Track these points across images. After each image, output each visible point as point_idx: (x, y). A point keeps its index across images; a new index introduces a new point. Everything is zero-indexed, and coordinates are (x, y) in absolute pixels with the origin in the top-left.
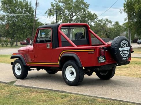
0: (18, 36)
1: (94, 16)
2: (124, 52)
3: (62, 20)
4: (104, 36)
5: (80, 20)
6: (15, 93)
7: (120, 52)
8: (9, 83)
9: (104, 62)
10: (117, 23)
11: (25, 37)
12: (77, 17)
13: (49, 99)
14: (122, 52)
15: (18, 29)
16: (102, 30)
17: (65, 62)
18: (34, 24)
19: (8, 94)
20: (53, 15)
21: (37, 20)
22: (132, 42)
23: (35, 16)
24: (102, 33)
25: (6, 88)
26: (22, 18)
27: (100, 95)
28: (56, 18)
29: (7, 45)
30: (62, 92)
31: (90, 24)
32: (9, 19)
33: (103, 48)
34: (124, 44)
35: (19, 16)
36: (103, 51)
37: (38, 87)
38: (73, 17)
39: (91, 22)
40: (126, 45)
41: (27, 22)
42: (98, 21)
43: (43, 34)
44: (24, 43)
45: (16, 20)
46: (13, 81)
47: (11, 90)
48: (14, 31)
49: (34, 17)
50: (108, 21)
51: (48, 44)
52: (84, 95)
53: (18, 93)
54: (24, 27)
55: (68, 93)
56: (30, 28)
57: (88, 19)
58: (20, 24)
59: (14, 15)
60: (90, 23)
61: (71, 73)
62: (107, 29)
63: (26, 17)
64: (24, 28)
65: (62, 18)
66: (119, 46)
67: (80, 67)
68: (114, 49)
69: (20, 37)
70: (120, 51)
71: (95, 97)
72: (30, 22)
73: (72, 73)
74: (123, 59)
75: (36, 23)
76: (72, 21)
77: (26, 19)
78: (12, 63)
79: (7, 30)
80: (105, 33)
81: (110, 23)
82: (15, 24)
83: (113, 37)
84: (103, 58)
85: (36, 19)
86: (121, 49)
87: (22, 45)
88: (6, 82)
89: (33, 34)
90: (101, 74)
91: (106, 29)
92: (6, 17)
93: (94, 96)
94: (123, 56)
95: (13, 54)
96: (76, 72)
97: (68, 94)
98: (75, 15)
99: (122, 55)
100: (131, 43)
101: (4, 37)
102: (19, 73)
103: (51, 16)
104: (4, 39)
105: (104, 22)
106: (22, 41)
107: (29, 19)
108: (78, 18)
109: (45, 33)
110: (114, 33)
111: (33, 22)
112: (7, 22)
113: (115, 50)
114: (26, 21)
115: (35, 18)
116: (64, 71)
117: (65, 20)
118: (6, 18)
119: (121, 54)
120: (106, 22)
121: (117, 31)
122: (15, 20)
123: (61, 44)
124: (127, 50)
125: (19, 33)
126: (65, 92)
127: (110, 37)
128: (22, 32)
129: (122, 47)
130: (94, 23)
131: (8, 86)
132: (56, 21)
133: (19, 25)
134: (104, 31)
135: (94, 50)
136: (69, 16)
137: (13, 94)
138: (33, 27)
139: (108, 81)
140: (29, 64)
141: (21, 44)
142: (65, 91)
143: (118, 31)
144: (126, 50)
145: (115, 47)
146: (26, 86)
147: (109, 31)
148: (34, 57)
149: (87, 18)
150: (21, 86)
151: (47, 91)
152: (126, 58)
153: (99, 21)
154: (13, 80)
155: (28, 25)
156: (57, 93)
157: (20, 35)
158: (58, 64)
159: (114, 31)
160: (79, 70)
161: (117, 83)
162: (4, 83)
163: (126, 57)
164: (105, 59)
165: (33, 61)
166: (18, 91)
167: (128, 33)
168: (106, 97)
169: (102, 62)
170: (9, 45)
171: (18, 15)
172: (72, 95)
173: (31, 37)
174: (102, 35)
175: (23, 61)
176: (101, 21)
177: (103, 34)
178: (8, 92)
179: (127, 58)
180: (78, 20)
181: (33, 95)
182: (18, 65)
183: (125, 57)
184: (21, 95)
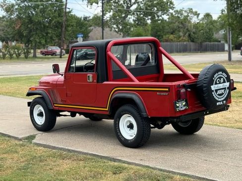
0: (38, 40)
1: (169, 4)
2: (219, 92)
3: (112, 11)
4: (184, 38)
5: (144, 12)
6: (35, 160)
7: (213, 93)
8: (24, 139)
9: (185, 109)
10: (208, 15)
11: (48, 42)
12: (139, 5)
13: (92, 175)
14: (216, 92)
15: (37, 29)
16: (182, 28)
17: (118, 106)
18: (64, 19)
19: (23, 162)
20: (97, 3)
21: (70, 12)
22: (235, 47)
23: (66, 6)
24: (181, 34)
25: (19, 149)
26: (44, 9)
27: (178, 168)
28: (102, 8)
29: (18, 55)
30: (115, 160)
31: (160, 18)
32: (21, 10)
33: (184, 86)
34: (220, 78)
35: (38, 6)
36: (183, 90)
37: (73, 149)
38: (131, 6)
39: (163, 15)
40: (222, 79)
41: (52, 16)
42: (174, 12)
43: (80, 36)
44: (47, 52)
45: (34, 12)
46: (31, 136)
47: (29, 155)
48: (31, 31)
49: (64, 7)
50: (192, 12)
51: (90, 75)
52: (151, 168)
53: (41, 161)
54: (47, 25)
55: (124, 162)
56: (57, 27)
57: (157, 9)
58: (41, 19)
59: (30, 5)
60: (161, 16)
61: (128, 127)
62: (191, 26)
63: (50, 7)
64: (48, 27)
65: (112, 9)
66: (211, 82)
67: (145, 116)
68: (202, 87)
69: (40, 42)
70: (213, 91)
71: (169, 172)
72: (58, 15)
73: (131, 126)
74: (218, 104)
75: (68, 18)
76: (129, 13)
77: (50, 10)
78: (29, 104)
79: (18, 30)
80: (187, 34)
81: (196, 16)
82: (31, 19)
83: (200, 41)
84: (184, 103)
85: (68, 10)
86: (213, 87)
87: (44, 56)
88: (20, 137)
89: (63, 36)
90: (180, 124)
91: (189, 26)
92: (17, 7)
93: (168, 169)
94: (217, 99)
95: (30, 89)
96: (137, 125)
97: (124, 164)
98: (134, 3)
99: (215, 97)
100: (232, 50)
101: (13, 42)
102: (40, 121)
103: (94, 4)
104: (14, 44)
105: (186, 14)
106: (44, 49)
107: (55, 11)
108: (141, 9)
109: (82, 35)
110: (203, 34)
111: (62, 16)
112: (17, 15)
113: (204, 89)
114: (49, 14)
115: (66, 9)
116: (117, 122)
117: (116, 12)
118: (16, 9)
119: (214, 95)
120: (189, 14)
121: (208, 30)
122: (32, 13)
123: (111, 75)
124: (225, 88)
125: (39, 36)
126: (120, 161)
127: (195, 40)
128: (43, 34)
129: (216, 84)
130: (168, 17)
131: (22, 145)
132: (103, 13)
133: (38, 21)
134: (185, 30)
135: (167, 90)
136: (124, 3)
137: (31, 162)
138: (62, 24)
139: (191, 137)
140: (57, 106)
141: (42, 53)
142: (120, 158)
143: (210, 30)
144: (223, 89)
145: (205, 83)
146: (53, 146)
147: (194, 30)
148: (67, 96)
149: (156, 7)
150: (45, 146)
151: (89, 156)
152: (223, 103)
153: (177, 12)
154: (32, 134)
155: (53, 22)
156: (106, 161)
157: (40, 38)
158: (107, 109)
159: (202, 30)
160: (142, 121)
161: (207, 142)
162: (16, 138)
163: (223, 101)
164: (186, 105)
165: (64, 102)
166: (40, 157)
167: (226, 33)
168: (188, 173)
169: (182, 109)
170: (22, 56)
171: (36, 5)
172: (130, 166)
173: (60, 41)
174: (182, 37)
175: (48, 100)
176: (180, 12)
177: (184, 36)
178: (24, 159)
179: (225, 102)
180: (140, 12)
181: (66, 165)
182: (39, 108)
183: (220, 100)
184: (45, 164)
